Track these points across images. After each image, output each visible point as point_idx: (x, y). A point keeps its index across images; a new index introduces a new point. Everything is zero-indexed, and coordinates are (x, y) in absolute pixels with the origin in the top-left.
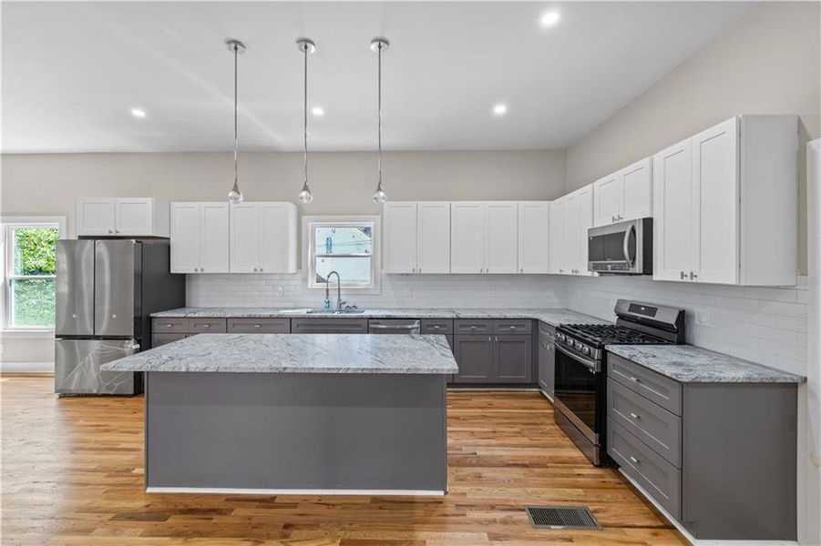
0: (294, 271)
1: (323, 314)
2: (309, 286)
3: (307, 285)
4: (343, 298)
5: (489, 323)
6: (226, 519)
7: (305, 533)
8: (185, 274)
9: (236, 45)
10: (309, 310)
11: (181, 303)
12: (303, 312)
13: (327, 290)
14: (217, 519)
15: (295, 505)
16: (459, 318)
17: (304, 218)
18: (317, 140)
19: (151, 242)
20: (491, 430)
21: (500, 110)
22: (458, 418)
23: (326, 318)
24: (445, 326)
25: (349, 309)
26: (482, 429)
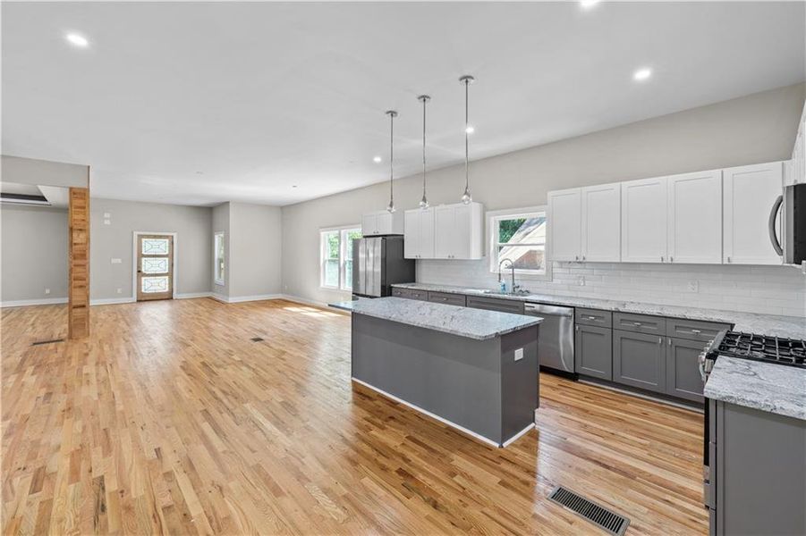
0: (479, 258)
1: (500, 296)
2: (491, 271)
3: (489, 270)
4: (517, 283)
5: (662, 322)
6: (370, 403)
7: (397, 424)
8: (414, 260)
9: (393, 113)
10: (488, 291)
11: (412, 279)
12: (481, 292)
13: (500, 275)
14: (367, 401)
15: (404, 411)
16: (619, 312)
17: (487, 213)
18: (477, 150)
19: (392, 238)
20: (612, 431)
21: (643, 74)
22: (587, 411)
23: (499, 299)
24: (603, 318)
25: (522, 293)
26: (602, 428)
